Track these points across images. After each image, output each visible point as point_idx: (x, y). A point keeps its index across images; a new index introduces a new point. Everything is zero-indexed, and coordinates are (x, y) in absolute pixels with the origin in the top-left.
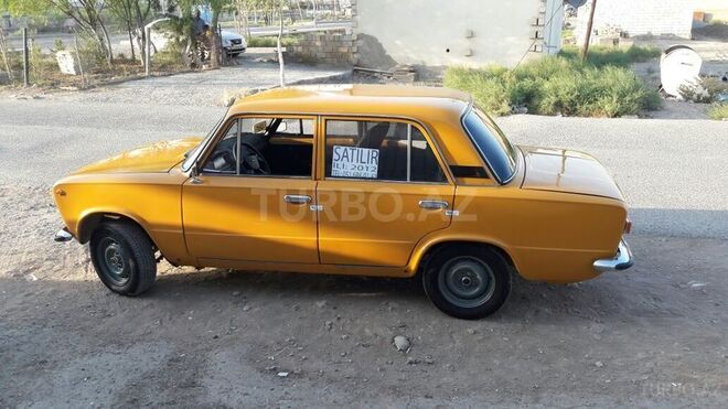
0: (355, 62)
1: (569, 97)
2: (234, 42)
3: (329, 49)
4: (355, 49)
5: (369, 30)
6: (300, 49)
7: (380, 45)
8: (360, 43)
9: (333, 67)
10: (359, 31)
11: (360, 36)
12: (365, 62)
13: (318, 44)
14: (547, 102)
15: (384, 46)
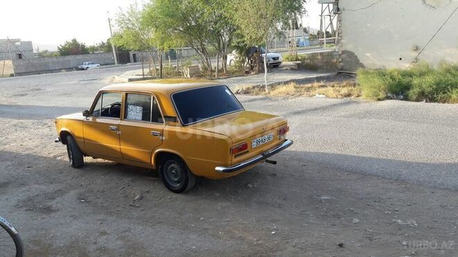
0: (340, 67)
1: (430, 89)
2: (274, 59)
3: (325, 60)
4: (340, 60)
5: (350, 48)
6: (308, 61)
7: (356, 56)
8: (344, 56)
9: (327, 71)
10: (343, 49)
11: (344, 52)
12: (346, 67)
13: (319, 57)
14: (413, 92)
15: (358, 57)
